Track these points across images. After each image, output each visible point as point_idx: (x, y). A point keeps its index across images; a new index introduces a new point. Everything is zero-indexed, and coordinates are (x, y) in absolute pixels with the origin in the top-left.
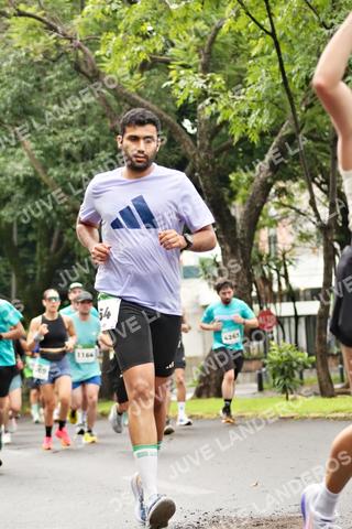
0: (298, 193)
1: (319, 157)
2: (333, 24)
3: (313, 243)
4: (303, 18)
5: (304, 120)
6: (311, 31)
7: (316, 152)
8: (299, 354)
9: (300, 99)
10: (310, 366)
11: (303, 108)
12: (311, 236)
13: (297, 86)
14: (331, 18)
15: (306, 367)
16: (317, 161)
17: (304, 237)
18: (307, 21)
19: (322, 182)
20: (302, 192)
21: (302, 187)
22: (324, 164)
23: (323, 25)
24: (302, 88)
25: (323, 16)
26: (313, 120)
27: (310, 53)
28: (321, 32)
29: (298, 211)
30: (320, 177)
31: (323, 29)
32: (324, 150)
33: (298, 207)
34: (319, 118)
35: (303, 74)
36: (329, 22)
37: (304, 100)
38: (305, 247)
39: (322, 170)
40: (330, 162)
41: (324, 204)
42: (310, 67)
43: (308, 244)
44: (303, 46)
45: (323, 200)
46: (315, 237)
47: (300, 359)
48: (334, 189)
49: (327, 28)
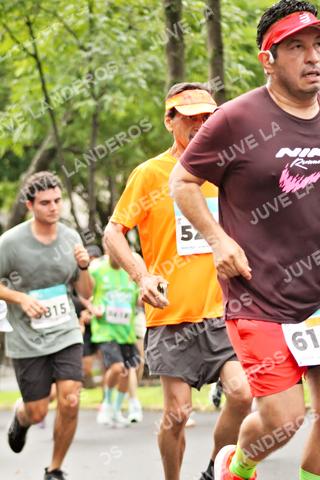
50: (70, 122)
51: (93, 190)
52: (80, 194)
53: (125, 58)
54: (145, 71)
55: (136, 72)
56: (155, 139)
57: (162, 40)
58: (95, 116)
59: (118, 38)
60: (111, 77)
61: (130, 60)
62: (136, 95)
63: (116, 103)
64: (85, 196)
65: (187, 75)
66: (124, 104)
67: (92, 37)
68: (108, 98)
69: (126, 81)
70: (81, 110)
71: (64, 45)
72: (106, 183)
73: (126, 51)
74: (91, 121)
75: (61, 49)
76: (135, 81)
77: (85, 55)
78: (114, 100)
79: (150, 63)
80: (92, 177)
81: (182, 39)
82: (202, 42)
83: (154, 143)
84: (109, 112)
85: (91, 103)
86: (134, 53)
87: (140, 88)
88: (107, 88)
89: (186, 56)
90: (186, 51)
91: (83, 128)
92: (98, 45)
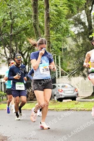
0: (2, 50)
1: (7, 40)
2: (10, 5)
3: (6, 63)
4: (3, 3)
5: (3, 30)
6: (5, 7)
7: (6, 39)
8: (2, 92)
9: (2, 25)
10: (5, 95)
11: (3, 27)
12: (5, 61)
13: (1, 21)
14: (10, 3)
15: (4, 96)
16: (7, 41)
17: (3, 61)
18: (4, 4)
19: (8, 47)
20: (3, 49)
21: (3, 48)
22: (9, 42)
23: (8, 5)
24: (3, 22)
25: (8, 3)
26: (5, 30)
27: (5, 12)
28: (8, 7)
29: (2, 55)
30: (8, 45)
31: (8, 6)
32: (9, 38)
33: (2, 53)
34: (7, 30)
35: (3, 18)
36: (10, 4)
37: (3, 25)
38: (3, 64)
39: (8, 44)
40: (10, 41)
41: (9, 52)
42: (5, 16)
43: (4, 63)
44: (2, 10)
45: (8, 51)
46: (6, 61)
47: (2, 94)
48: (11, 48)
49: (9, 6)
50: (4, 27)
51: (11, 47)
52: (7, 48)
53: (21, 8)
54: (26, 12)
55: (24, 12)
56: (29, 32)
57: (31, 3)
58: (12, 25)
59: (19, 2)
60: (17, 13)
61: (22, 8)
62: (24, 19)
63: (18, 21)
64: (8, 48)
65: (39, 13)
66: (20, 21)
67: (11, 2)
68: (16, 20)
69: (21, 15)
70: (8, 23)
71: (3, 4)
72: (15, 44)
73: (21, 6)
74: (10, 26)
75: (2, 5)
76: (23, 15)
77: (9, 7)
78: (17, 20)
79: (28, 9)
80: (11, 43)
81: (37, 3)
82: (43, 3)
83: (29, 33)
84: (16, 23)
85: (11, 21)
86: (23, 7)
87: (25, 17)
88: (15, 17)
89: (38, 8)
90: (38, 6)
91: (8, 28)
92: (13, 4)
